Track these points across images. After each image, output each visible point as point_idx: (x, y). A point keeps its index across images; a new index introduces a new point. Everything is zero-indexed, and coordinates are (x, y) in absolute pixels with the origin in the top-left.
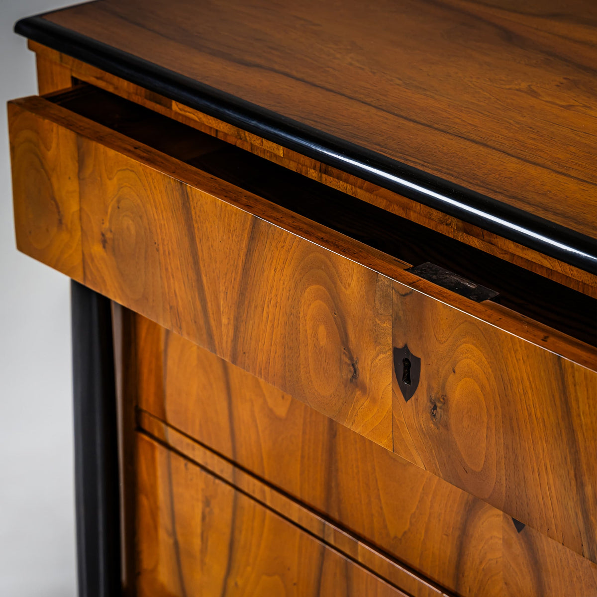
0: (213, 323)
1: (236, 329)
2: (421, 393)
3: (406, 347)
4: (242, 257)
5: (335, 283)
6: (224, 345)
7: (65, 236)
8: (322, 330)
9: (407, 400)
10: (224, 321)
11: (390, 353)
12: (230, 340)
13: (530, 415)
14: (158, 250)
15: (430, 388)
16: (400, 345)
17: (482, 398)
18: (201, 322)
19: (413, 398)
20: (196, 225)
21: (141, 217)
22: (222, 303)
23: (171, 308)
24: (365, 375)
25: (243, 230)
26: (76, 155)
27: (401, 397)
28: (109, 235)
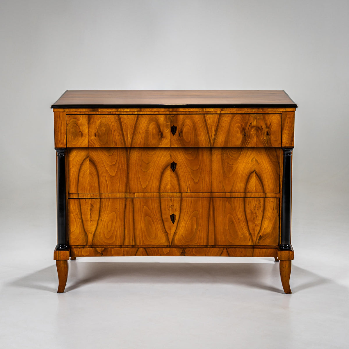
0: (126, 140)
1: (132, 139)
2: (177, 133)
3: (174, 126)
4: (134, 124)
5: (157, 120)
6: (129, 144)
7: (83, 138)
8: (154, 130)
9: (174, 135)
10: (129, 139)
11: (170, 128)
12: (130, 142)
13: (199, 127)
14: (111, 131)
15: (179, 131)
16: (172, 126)
17: (190, 128)
18: (123, 141)
19: (175, 134)
20: (122, 122)
21: (107, 126)
22: (129, 135)
23: (114, 142)
24: (164, 134)
25: (135, 119)
26: (88, 119)
27: (172, 135)
28: (97, 133)
